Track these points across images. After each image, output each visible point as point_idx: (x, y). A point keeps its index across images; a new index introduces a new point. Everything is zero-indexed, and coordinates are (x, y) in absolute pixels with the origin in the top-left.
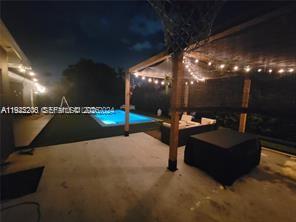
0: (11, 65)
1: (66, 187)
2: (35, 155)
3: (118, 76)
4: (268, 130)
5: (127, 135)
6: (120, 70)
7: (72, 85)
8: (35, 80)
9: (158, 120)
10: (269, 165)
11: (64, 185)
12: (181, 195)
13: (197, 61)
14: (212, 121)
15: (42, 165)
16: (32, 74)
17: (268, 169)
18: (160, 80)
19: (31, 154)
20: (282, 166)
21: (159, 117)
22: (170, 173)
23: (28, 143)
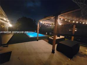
0: (1, 18)
1: (19, 59)
2: (8, 47)
3: (34, 22)
4: (79, 40)
5: (37, 40)
6: (35, 20)
7: (20, 24)
8: (9, 23)
9: (46, 36)
10: (82, 51)
11: (19, 58)
12: (57, 62)
13: (62, 19)
14: (63, 37)
15: (11, 51)
16: (8, 21)
17: (81, 52)
18: (50, 24)
19: (7, 47)
20: (86, 51)
21: (46, 35)
22: (53, 54)
23: (6, 43)
